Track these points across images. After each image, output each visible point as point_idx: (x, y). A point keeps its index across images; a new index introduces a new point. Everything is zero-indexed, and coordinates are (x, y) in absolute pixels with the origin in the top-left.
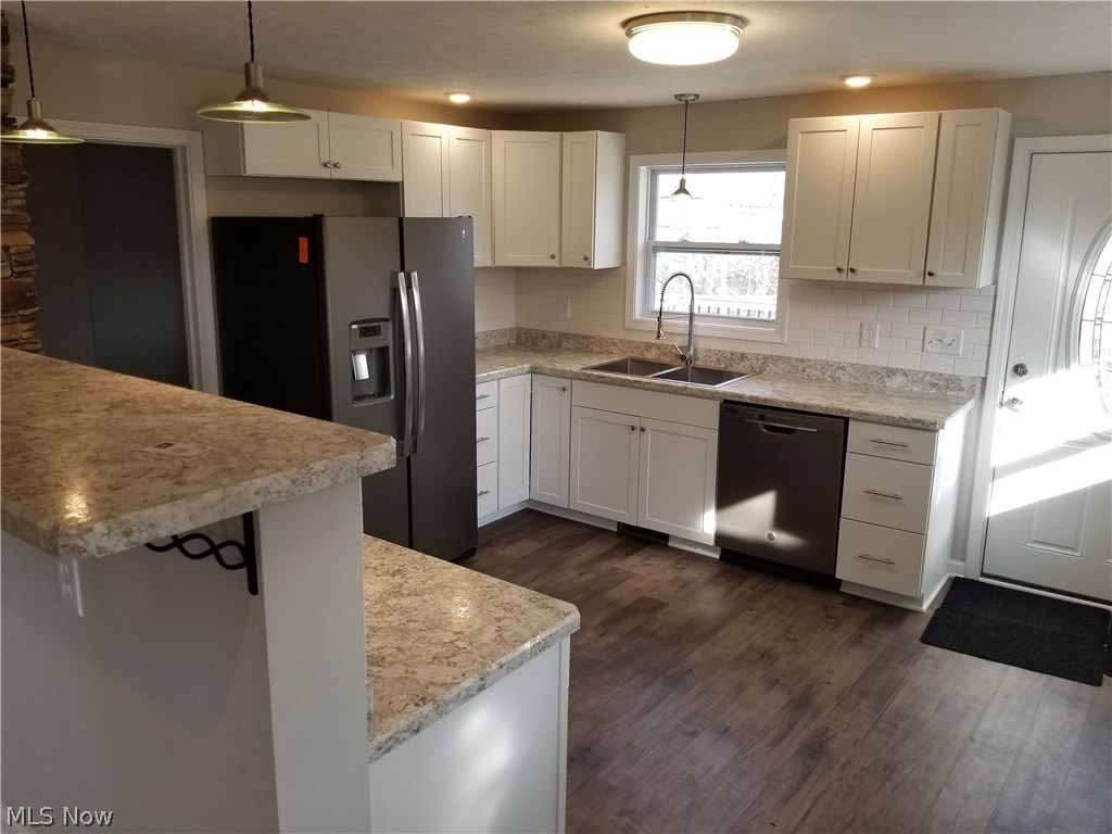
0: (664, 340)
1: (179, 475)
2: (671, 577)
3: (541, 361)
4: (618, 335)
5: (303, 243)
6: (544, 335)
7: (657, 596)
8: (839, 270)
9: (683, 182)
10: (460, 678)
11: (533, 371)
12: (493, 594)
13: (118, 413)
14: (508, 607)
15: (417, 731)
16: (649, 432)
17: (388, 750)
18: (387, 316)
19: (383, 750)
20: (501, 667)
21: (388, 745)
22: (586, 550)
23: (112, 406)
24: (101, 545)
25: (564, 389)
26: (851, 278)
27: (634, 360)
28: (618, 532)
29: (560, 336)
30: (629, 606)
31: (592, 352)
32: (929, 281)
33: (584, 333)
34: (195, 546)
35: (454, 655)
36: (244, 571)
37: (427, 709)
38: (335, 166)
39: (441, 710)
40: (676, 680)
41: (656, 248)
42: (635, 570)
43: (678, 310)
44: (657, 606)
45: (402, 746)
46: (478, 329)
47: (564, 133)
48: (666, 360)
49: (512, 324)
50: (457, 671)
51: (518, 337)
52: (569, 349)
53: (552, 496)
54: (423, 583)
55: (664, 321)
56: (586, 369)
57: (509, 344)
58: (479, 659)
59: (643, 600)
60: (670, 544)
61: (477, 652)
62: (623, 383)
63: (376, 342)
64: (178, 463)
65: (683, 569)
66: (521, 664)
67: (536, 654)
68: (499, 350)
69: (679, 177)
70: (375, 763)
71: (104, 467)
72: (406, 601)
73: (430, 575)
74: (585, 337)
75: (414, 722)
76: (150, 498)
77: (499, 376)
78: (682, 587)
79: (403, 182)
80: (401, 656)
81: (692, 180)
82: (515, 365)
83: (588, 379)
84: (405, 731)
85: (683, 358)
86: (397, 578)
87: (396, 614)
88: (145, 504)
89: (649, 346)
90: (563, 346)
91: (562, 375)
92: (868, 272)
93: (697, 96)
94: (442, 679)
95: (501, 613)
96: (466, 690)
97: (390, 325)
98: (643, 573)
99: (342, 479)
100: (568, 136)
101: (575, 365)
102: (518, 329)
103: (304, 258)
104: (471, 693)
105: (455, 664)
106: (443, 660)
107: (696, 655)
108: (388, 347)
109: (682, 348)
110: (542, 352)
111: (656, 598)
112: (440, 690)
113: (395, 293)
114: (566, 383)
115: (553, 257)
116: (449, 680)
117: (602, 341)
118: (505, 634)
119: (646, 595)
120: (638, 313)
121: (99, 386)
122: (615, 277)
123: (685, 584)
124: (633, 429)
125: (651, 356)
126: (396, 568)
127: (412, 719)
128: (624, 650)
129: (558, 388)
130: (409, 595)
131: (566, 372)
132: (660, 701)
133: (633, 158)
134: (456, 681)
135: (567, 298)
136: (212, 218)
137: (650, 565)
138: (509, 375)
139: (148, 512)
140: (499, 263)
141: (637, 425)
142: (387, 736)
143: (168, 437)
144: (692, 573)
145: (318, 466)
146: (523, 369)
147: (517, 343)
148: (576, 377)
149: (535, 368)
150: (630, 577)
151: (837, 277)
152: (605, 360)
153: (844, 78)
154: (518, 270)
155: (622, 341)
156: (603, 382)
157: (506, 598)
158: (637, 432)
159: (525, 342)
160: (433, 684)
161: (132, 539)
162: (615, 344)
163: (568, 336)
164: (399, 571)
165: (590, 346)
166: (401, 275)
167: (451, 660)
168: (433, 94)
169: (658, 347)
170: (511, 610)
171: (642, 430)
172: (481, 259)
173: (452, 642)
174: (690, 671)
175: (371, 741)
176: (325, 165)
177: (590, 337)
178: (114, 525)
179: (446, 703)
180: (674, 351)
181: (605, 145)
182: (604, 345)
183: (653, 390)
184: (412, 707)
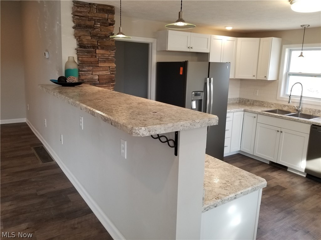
0: (291, 104)
1: (160, 119)
2: (288, 180)
3: (248, 108)
4: (274, 102)
5: (182, 69)
6: (248, 101)
7: (283, 185)
9: (302, 53)
10: (229, 194)
11: (245, 111)
12: (237, 172)
13: (141, 105)
14: (243, 177)
15: (216, 207)
16: (284, 133)
17: (207, 210)
18: (203, 91)
19: (206, 210)
20: (242, 193)
21: (207, 209)
22: (259, 168)
23: (139, 104)
24: (143, 133)
25: (255, 117)
27: (279, 110)
28: (269, 164)
29: (254, 101)
30: (273, 187)
31: (264, 106)
33: (262, 101)
34: (163, 139)
35: (226, 187)
36: (174, 148)
37: (219, 200)
38: (191, 48)
39: (223, 202)
40: (290, 213)
41: (289, 74)
42: (275, 177)
43: (296, 94)
44: (283, 189)
45: (211, 210)
46: (229, 97)
47: (261, 38)
48: (290, 110)
49: (238, 96)
50: (228, 192)
51: (240, 101)
52: (256, 105)
53: (248, 150)
54: (215, 165)
55: (291, 98)
56: (263, 111)
57: (236, 103)
58: (235, 190)
59: (278, 186)
60: (288, 170)
61: (234, 187)
62: (276, 117)
63: (199, 98)
64: (159, 117)
65: (292, 178)
66: (247, 194)
67: (252, 192)
68: (233, 104)
70: (204, 213)
71: (141, 116)
72: (210, 170)
73: (217, 163)
74: (262, 102)
75: (215, 204)
76: (154, 123)
77: (233, 112)
78: (292, 184)
79: (210, 53)
80: (210, 185)
82: (239, 109)
83: (263, 114)
84: (212, 206)
85: (297, 110)
86: (207, 163)
87: (207, 173)
88: (153, 124)
89: (285, 106)
90: (254, 104)
91: (254, 113)
93: (309, 25)
94: (223, 193)
95: (240, 178)
96: (231, 198)
97: (203, 93)
98: (279, 177)
99: (203, 126)
100: (262, 39)
101: (259, 110)
102: (240, 98)
103: (181, 73)
104: (232, 199)
105: (227, 190)
106: (223, 188)
107: (297, 206)
108: (202, 100)
109: (297, 107)
110: (247, 105)
111: (283, 186)
112: (223, 196)
113: (206, 84)
114: (256, 115)
115: (254, 76)
116: (225, 194)
117: (268, 103)
118: (242, 184)
119: (279, 185)
120: (282, 94)
121: (135, 99)
122: (274, 83)
123: (293, 183)
124: (278, 131)
125: (285, 109)
126: (206, 160)
127: (214, 203)
128: (271, 200)
129: (253, 117)
130: (211, 168)
131: (256, 112)
132: (284, 218)
133: (284, 46)
134: (227, 194)
135: (257, 89)
136: (157, 62)
137: (281, 176)
138: (237, 111)
139: (155, 126)
140: (236, 77)
141: (280, 130)
142: (207, 206)
143: (156, 111)
144: (295, 180)
145: (197, 121)
146: (241, 110)
147: (239, 103)
148: (260, 114)
149: (245, 110)
150: (274, 178)
152: (269, 109)
154: (242, 80)
155: (275, 104)
156: (268, 116)
157: (242, 174)
158: (279, 133)
159: (242, 102)
160: (220, 194)
161: (150, 133)
162: (273, 104)
163: (256, 101)
164: (207, 161)
165: (264, 105)
166: (208, 79)
167: (226, 188)
168: (221, 27)
169: (288, 106)
170: (244, 177)
171: (281, 132)
172: (231, 76)
173: (225, 183)
174: (294, 211)
175: (203, 206)
176: (189, 48)
177: (264, 102)
178: (147, 128)
179: (225, 200)
180: (294, 108)
181: (275, 42)
182: (269, 105)
183: (286, 119)
184: (214, 199)
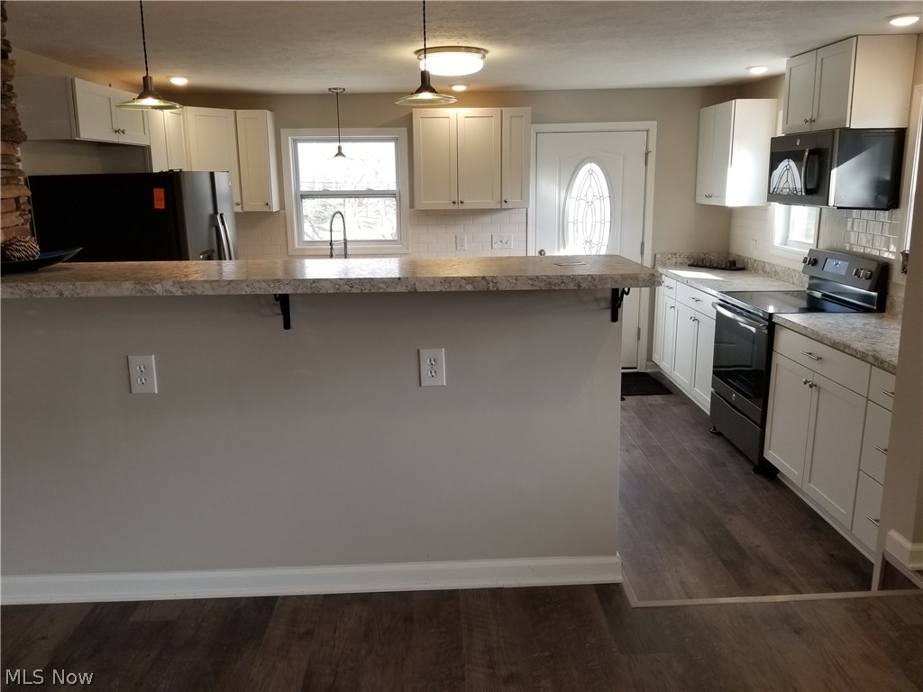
5: (158, 193)
8: (454, 203)
9: (340, 148)
26: (461, 207)
32: (504, 206)
38: (122, 132)
41: (301, 196)
43: (324, 239)
47: (237, 111)
69: (337, 144)
79: (150, 146)
81: (346, 147)
92: (470, 203)
93: (344, 90)
103: (160, 205)
115: (238, 204)
120: (297, 244)
122: (281, 217)
133: (283, 131)
151: (453, 207)
153: (451, 86)
166: (219, 217)
176: (117, 132)
